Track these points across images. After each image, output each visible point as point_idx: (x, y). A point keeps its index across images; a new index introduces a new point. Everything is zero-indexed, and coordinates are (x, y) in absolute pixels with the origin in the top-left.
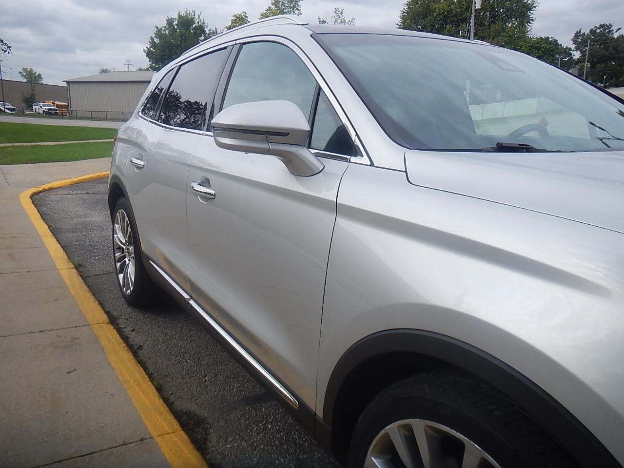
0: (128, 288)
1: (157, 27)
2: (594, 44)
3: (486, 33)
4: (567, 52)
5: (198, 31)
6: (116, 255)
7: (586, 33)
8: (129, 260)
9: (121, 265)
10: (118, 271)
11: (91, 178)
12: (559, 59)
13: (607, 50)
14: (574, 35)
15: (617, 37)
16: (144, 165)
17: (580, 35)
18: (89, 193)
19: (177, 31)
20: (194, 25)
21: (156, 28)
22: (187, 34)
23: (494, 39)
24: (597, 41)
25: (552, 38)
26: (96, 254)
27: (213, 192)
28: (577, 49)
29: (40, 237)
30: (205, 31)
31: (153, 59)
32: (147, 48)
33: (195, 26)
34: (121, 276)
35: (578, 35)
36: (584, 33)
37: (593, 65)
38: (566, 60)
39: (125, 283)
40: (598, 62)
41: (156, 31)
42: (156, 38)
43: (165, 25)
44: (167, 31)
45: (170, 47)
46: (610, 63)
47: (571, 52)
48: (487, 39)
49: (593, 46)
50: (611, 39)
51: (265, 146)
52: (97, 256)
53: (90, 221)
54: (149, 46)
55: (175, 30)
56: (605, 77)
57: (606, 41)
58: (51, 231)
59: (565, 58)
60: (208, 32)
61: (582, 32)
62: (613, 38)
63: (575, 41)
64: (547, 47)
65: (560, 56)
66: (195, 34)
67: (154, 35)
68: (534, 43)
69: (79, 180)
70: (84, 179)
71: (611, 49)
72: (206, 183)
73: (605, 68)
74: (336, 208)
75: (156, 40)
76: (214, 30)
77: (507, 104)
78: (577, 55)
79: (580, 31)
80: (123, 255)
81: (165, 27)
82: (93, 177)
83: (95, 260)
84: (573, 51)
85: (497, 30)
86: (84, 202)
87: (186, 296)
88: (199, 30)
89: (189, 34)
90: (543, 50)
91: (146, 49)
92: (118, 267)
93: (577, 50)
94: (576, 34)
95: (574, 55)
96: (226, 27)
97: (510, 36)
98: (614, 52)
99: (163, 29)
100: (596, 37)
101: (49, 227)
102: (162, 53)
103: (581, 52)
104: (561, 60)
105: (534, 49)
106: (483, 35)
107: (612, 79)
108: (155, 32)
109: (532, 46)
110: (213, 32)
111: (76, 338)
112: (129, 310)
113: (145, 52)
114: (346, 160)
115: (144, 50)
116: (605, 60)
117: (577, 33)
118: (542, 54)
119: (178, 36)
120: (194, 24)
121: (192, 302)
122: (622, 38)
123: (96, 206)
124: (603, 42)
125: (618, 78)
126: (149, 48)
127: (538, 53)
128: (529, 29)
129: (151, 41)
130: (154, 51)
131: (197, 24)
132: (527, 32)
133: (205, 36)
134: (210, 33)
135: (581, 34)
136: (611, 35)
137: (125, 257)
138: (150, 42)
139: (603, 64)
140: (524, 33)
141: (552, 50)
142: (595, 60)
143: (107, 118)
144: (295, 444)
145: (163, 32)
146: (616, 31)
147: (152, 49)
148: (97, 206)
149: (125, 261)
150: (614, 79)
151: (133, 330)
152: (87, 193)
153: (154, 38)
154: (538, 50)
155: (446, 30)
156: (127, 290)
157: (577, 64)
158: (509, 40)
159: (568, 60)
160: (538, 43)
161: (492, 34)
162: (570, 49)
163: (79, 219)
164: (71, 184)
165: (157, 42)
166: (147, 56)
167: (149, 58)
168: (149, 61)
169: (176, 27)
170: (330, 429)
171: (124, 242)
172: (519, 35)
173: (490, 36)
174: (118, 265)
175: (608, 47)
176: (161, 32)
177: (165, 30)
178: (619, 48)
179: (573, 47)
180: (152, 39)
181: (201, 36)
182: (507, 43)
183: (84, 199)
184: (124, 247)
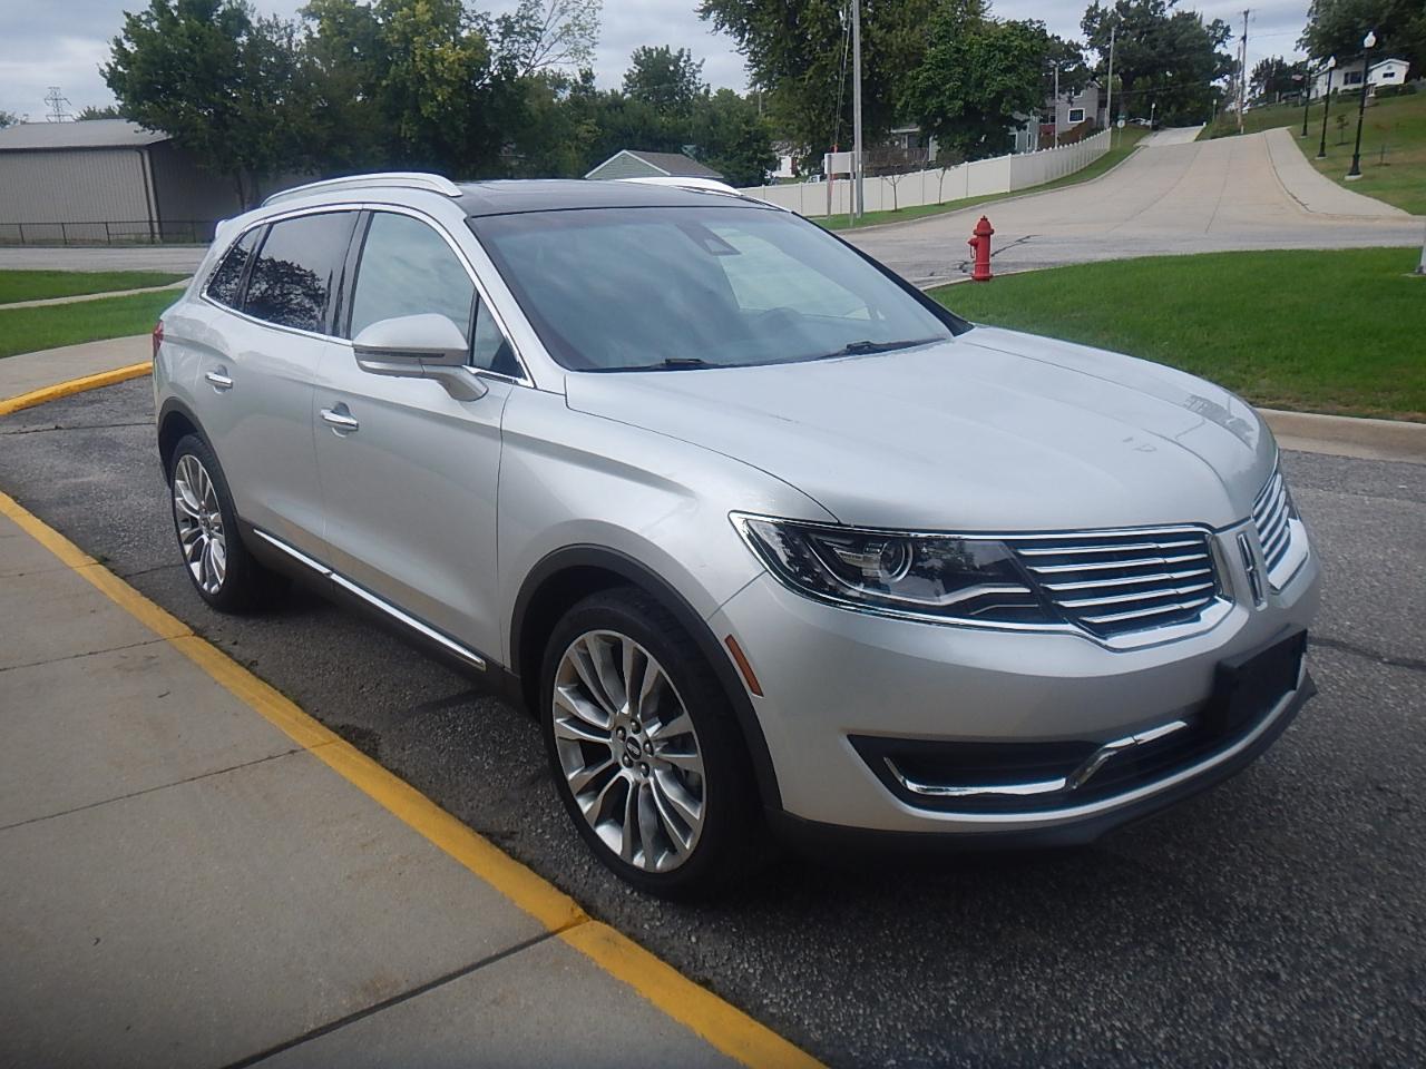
0: (214, 580)
1: (128, 15)
2: (1126, 35)
3: (897, 15)
4: (1072, 52)
5: (230, 22)
6: (182, 532)
7: (1109, 10)
8: (210, 538)
9: (194, 549)
10: (189, 558)
11: (51, 394)
12: (1057, 69)
13: (1153, 48)
14: (1085, 15)
15: (1173, 17)
16: (232, 384)
17: (1098, 15)
18: (60, 428)
19: (179, 24)
20: (221, 9)
21: (125, 17)
22: (206, 30)
23: (912, 28)
24: (1132, 27)
25: (1038, 22)
26: (126, 539)
27: (355, 422)
28: (1092, 45)
29: (9, 518)
30: (249, 22)
31: (125, 92)
32: (108, 65)
33: (223, 11)
34: (196, 567)
35: (1092, 14)
36: (1105, 10)
37: (1128, 79)
38: (1071, 70)
39: (208, 574)
40: (1136, 74)
41: (127, 24)
42: (129, 40)
43: (148, 9)
44: (155, 24)
45: (166, 64)
46: (1162, 75)
47: (1081, 51)
48: (899, 28)
49: (1124, 37)
50: (1161, 24)
51: (418, 369)
52: (129, 543)
53: (89, 483)
54: (111, 61)
55: (174, 21)
56: (1154, 106)
57: (1150, 29)
58: (21, 504)
59: (1068, 65)
60: (255, 24)
61: (1101, 7)
62: (1165, 21)
63: (1087, 28)
64: (1025, 47)
65: (1058, 61)
66: (225, 28)
67: (123, 34)
68: (997, 39)
69: (28, 402)
70: (38, 399)
71: (1162, 45)
72: (341, 409)
73: (1152, 85)
74: (501, 435)
75: (128, 45)
76: (271, 21)
77: (947, 171)
78: (1093, 59)
79: (1097, 5)
80: (195, 530)
81: (147, 13)
82: (56, 392)
83: (129, 549)
84: (1084, 49)
85: (919, 8)
86: (60, 447)
87: (325, 570)
88: (234, 20)
89: (210, 29)
90: (1016, 53)
91: (106, 69)
92: (187, 552)
93: (1092, 47)
94: (1088, 11)
95: (1087, 59)
96: (299, 11)
97: (946, 23)
98: (1167, 51)
99: (144, 17)
100: (1132, 18)
101: (15, 499)
102: (148, 77)
103: (1103, 52)
104: (1059, 71)
105: (997, 52)
106: (890, 19)
107: (1169, 111)
108: (125, 27)
109: (992, 45)
110: (269, 25)
111: (153, 657)
112: (219, 617)
113: (105, 77)
114: (510, 381)
115: (102, 70)
116: (1151, 68)
117: (1091, 9)
118: (1016, 63)
119: (182, 35)
120: (219, 6)
121: (334, 577)
122: (1183, 19)
123: (87, 452)
124: (1145, 30)
125: (1181, 107)
126: (113, 65)
127: (1007, 59)
128: (986, 6)
129: (115, 48)
130: (126, 72)
131: (228, 7)
132: (983, 11)
133: (250, 33)
134: (262, 26)
135: (1100, 11)
136: (1161, 13)
137: (201, 533)
138: (113, 51)
139: (1148, 77)
140: (977, 14)
141: (1035, 53)
142: (1132, 69)
143: (23, 241)
144: (494, 742)
145: (144, 26)
146: (1170, 5)
147: (120, 68)
148: (91, 453)
149: (202, 540)
150: (1173, 109)
151: (235, 643)
152: (57, 428)
153: (124, 41)
154: (1006, 53)
155: (808, 9)
156: (210, 587)
157: (1093, 79)
158: (946, 31)
159: (1074, 71)
160: (1005, 37)
161: (909, 16)
162: (1078, 47)
163: (65, 481)
164: (14, 411)
165: (132, 51)
166: (109, 86)
167: (114, 90)
168: (117, 98)
169: (175, 14)
170: (519, 677)
171: (196, 508)
172: (967, 18)
173: (904, 21)
174: (188, 548)
175: (1156, 40)
176: (139, 27)
177: (148, 22)
178: (1177, 42)
179: (1083, 39)
180: (118, 43)
181: (240, 36)
182: (941, 38)
183: (58, 442)
184: (198, 517)
